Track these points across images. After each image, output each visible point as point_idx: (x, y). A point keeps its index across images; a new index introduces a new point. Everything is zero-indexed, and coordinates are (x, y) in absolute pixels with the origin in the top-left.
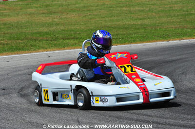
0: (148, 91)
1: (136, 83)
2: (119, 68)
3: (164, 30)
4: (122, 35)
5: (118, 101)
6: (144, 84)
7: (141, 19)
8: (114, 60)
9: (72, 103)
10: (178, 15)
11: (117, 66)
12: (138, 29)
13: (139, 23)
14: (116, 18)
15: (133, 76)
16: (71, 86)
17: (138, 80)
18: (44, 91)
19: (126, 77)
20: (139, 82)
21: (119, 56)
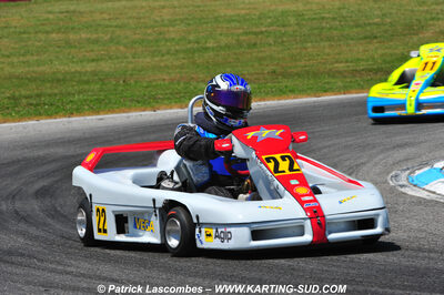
0: (324, 216)
1: (298, 197)
2: (262, 162)
3: (145, 85)
5: (254, 238)
6: (315, 200)
7: (93, 60)
8: (252, 143)
9: (156, 240)
10: (177, 51)
11: (259, 157)
12: (87, 82)
13: (89, 69)
14: (36, 58)
15: (294, 182)
16: (154, 200)
17: (302, 190)
18: (98, 210)
19: (277, 182)
20: (304, 195)
21: (265, 133)
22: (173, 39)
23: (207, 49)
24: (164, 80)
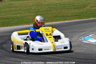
3: (27, 19)
4: (6, 22)
7: (16, 14)
10: (34, 12)
12: (14, 19)
13: (15, 16)
14: (3, 14)
22: (33, 9)
23: (40, 11)
24: (31, 18)
